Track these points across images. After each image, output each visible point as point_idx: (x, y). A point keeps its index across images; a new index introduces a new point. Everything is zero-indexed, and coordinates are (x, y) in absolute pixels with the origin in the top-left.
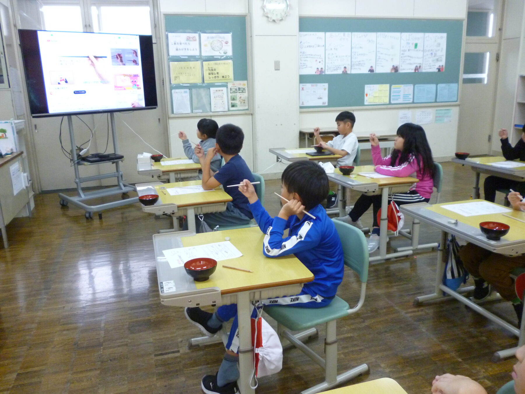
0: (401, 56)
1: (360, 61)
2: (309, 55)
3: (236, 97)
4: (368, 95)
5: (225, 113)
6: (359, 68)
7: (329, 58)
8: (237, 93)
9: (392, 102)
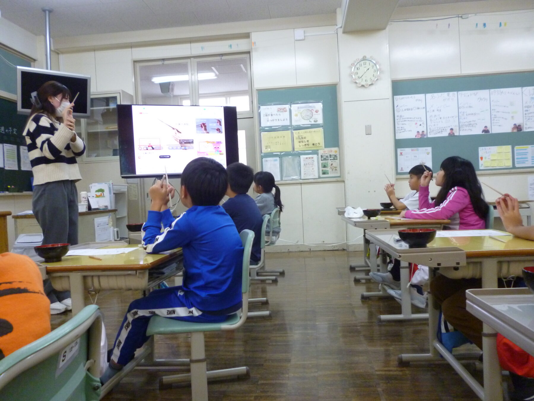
0: (524, 114)
1: (470, 122)
2: (407, 118)
3: (328, 165)
4: (484, 159)
5: (315, 181)
6: (469, 129)
7: (431, 120)
8: (328, 160)
9: (517, 165)
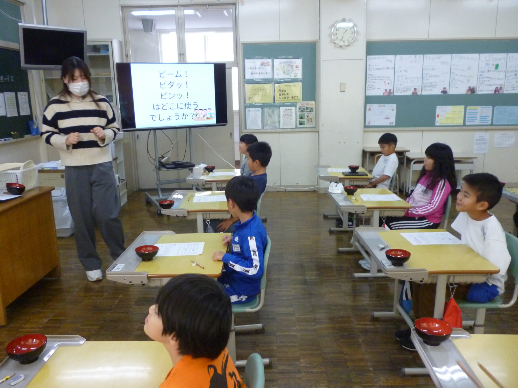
0: (479, 78)
1: (432, 83)
2: (377, 77)
3: (304, 116)
4: (440, 116)
5: (293, 130)
6: (430, 90)
7: (398, 80)
8: (305, 112)
9: (467, 123)
